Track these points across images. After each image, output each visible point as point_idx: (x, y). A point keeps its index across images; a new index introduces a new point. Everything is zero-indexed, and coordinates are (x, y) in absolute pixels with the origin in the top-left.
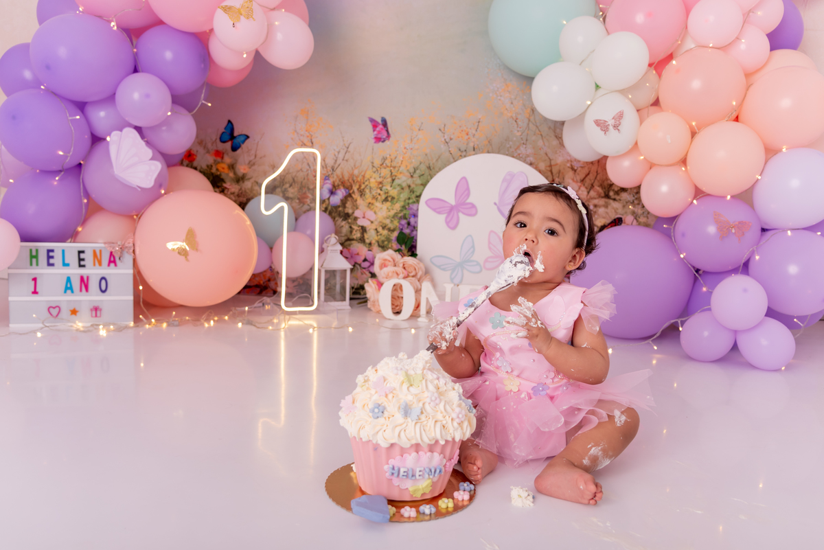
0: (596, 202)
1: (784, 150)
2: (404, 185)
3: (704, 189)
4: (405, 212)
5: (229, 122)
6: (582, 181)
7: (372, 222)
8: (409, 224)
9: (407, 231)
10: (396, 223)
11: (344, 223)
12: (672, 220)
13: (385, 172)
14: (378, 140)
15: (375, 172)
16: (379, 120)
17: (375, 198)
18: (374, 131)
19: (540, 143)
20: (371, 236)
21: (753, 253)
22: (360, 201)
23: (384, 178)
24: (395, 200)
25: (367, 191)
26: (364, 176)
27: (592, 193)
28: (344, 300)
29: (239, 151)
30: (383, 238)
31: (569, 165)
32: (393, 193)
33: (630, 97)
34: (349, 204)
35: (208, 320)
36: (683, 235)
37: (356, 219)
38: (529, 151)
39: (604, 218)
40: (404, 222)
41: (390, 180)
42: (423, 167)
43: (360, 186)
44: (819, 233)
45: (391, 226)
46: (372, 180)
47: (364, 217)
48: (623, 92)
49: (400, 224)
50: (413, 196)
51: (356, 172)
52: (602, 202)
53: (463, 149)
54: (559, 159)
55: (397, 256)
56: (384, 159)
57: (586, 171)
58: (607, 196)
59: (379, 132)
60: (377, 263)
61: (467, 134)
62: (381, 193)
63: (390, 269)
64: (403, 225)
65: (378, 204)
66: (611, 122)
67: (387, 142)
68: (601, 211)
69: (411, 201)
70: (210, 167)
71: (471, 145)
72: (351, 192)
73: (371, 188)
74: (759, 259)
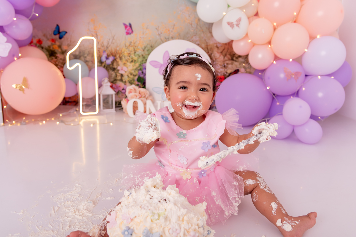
0: (227, 62)
1: (318, 37)
2: (140, 54)
3: (279, 56)
4: (141, 67)
5: (57, 25)
6: (222, 52)
7: (126, 72)
8: (143, 72)
9: (142, 76)
10: (137, 72)
11: (113, 72)
12: (263, 71)
13: (131, 49)
14: (128, 33)
15: (126, 49)
16: (128, 24)
17: (127, 61)
18: (126, 29)
19: (202, 35)
20: (125, 78)
21: (301, 87)
22: (120, 62)
23: (131, 51)
24: (136, 62)
25: (123, 58)
26: (121, 51)
27: (226, 58)
28: (112, 108)
29: (63, 39)
30: (131, 79)
31: (215, 45)
32: (135, 58)
33: (244, 11)
34: (115, 64)
35: (42, 121)
36: (269, 78)
37: (118, 70)
38: (197, 39)
39: (231, 69)
40: (140, 72)
41: (133, 52)
42: (149, 46)
43: (120, 55)
44: (333, 77)
45: (134, 74)
46: (125, 53)
47: (122, 70)
48: (241, 8)
49: (139, 73)
50: (144, 60)
51: (118, 49)
52: (230, 62)
53: (167, 38)
54: (211, 43)
55: (137, 88)
56: (131, 43)
57: (223, 48)
58: (232, 59)
59: (128, 30)
60: (127, 91)
61: (169, 31)
62: (130, 58)
63: (133, 94)
64: (140, 73)
65: (128, 64)
66: (235, 23)
67: (132, 35)
68: (230, 66)
69: (143, 62)
70: (49, 47)
71: (171, 36)
72: (116, 58)
73: (125, 57)
74: (305, 90)
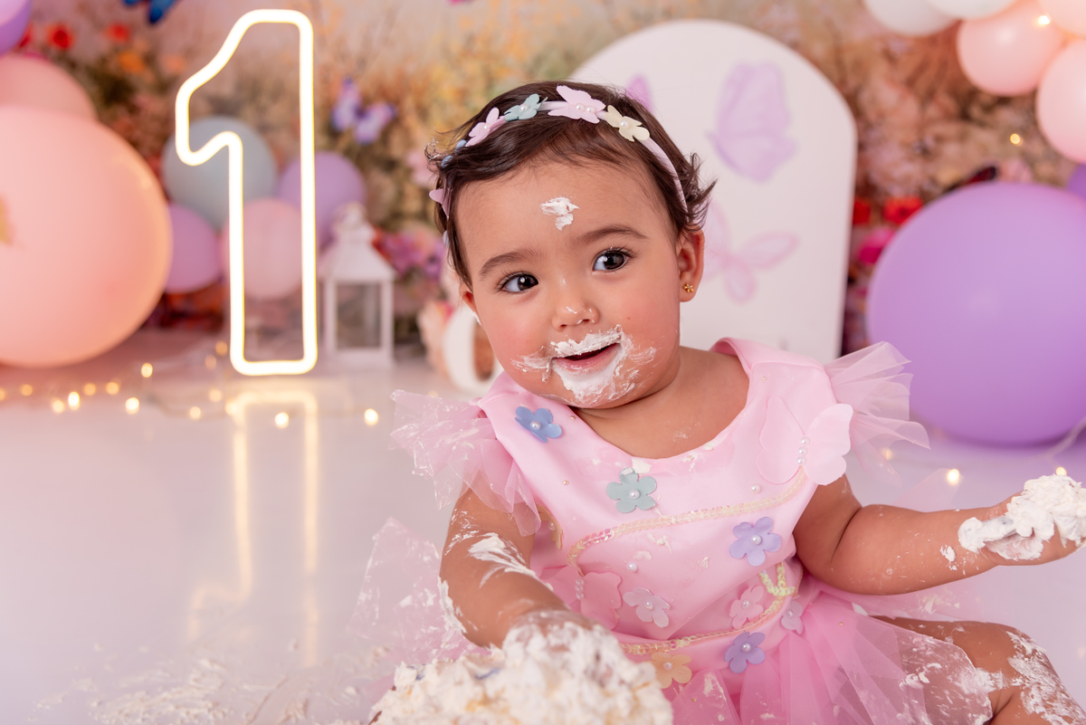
0: (939, 129)
6: (910, 83)
11: (385, 180)
13: (473, 67)
15: (450, 68)
22: (418, 130)
25: (435, 110)
26: (427, 78)
27: (933, 111)
28: (377, 344)
29: (163, 27)
31: (879, 47)
34: (396, 140)
35: (63, 395)
37: (410, 171)
38: (791, 16)
39: (956, 164)
43: (419, 99)
46: (446, 87)
51: (411, 68)
52: (951, 129)
53: (642, 13)
54: (857, 35)
56: (470, 39)
58: (964, 116)
67: (478, 3)
68: (951, 150)
70: (103, 60)
72: (401, 111)
73: (442, 105)
